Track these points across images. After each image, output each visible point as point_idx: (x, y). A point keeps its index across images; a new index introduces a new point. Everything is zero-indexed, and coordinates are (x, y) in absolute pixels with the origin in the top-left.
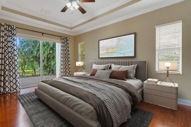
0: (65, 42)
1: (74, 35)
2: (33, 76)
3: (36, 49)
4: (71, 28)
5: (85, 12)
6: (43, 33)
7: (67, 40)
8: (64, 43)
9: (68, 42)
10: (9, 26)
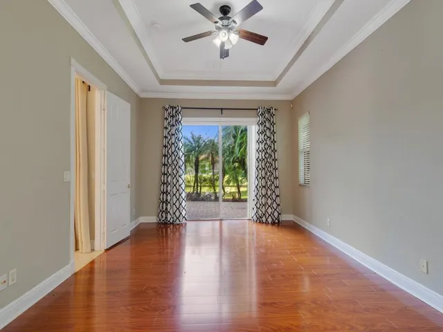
0: (265, 122)
1: (290, 98)
2: (234, 200)
3: (238, 141)
4: (274, 83)
5: (266, 39)
6: (222, 109)
7: (272, 115)
8: (262, 124)
9: (275, 119)
10: (173, 108)
